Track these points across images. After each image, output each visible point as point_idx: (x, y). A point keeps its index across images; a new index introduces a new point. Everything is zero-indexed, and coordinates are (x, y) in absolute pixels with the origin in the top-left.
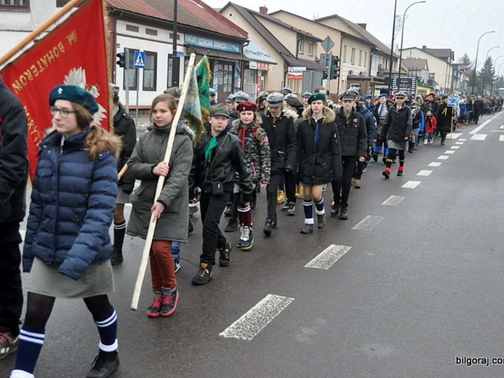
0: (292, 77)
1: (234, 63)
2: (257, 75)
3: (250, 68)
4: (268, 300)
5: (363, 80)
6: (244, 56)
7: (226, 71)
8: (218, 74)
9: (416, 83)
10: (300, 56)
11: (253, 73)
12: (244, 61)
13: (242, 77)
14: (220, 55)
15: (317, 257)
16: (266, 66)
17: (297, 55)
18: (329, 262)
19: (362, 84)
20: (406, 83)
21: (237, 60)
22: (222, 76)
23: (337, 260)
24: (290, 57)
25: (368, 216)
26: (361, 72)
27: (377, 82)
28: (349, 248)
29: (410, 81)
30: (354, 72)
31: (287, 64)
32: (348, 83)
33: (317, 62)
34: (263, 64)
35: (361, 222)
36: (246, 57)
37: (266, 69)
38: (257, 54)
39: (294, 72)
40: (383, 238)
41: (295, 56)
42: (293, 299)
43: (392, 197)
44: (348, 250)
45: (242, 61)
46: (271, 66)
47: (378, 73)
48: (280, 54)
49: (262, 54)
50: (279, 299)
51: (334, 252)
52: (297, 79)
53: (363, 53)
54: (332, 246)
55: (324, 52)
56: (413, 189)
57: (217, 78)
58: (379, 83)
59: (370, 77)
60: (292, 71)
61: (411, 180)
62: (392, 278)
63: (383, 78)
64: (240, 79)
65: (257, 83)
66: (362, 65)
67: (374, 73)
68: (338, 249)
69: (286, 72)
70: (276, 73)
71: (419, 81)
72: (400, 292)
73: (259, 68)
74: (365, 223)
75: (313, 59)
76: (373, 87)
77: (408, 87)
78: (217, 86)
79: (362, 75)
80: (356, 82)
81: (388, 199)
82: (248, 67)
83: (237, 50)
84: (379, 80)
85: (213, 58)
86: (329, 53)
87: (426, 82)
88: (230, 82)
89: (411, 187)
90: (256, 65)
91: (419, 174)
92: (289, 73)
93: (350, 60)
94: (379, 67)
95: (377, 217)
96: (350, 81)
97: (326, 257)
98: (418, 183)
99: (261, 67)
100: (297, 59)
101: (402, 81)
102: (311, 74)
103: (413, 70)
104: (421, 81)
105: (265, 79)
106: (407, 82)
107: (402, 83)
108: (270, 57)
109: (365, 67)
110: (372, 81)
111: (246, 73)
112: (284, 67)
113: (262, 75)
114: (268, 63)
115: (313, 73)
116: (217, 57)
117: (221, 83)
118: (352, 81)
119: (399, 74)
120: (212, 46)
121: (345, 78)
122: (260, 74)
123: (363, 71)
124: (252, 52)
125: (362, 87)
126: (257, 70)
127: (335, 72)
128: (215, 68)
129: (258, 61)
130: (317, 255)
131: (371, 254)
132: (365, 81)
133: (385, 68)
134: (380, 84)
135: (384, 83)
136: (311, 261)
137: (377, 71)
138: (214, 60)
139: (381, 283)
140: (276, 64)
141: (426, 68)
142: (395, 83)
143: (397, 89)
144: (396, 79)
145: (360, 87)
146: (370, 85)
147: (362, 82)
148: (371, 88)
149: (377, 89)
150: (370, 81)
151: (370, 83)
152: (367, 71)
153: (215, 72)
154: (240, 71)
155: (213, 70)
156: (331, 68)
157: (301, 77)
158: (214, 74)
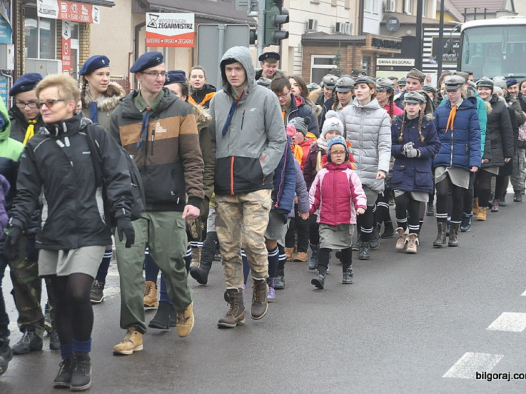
0: (157, 41)
2: (59, 34)
3: (39, 15)
5: (345, 44)
11: (47, 29)
13: (17, 40)
16: (84, 10)
19: (343, 56)
26: (338, 24)
27: (381, 50)
30: (320, 23)
31: (141, 6)
32: (304, 53)
34: (74, 5)
37: (85, 19)
39: (161, 26)
47: (382, 25)
52: (170, 45)
58: (388, 51)
59: (363, 38)
63: (397, 38)
65: (61, 58)
67: (372, 27)
69: (138, 28)
70: (111, 28)
73: (64, 17)
76: (372, 64)
79: (342, 31)
80: (325, 49)
84: (387, 44)
90: (56, 8)
92: (149, 29)
94: (386, 8)
96: (309, 49)
99: (69, 12)
101: (447, 46)
102: (221, 32)
103: (475, 14)
105: (81, 45)
107: (448, 51)
109: (347, 8)
110: (370, 47)
112: (133, 12)
113: (74, 36)
114: (90, 2)
115: (225, 31)
118: (315, 48)
119: (441, 25)
121: (294, 41)
122: (67, 33)
123: (342, 21)
125: (341, 63)
126: (59, 21)
127: (278, 25)
132: (349, 48)
133: (400, 10)
134: (388, 56)
135: (399, 52)
137: (380, 18)
142: (430, 50)
143: (436, 66)
144: (431, 39)
145: (336, 64)
146: (364, 57)
147: (342, 49)
148: (365, 65)
149: (383, 68)
150: (364, 48)
151: (364, 52)
152: (352, 21)
154: (11, 24)
156: (265, 15)
157: (181, 41)
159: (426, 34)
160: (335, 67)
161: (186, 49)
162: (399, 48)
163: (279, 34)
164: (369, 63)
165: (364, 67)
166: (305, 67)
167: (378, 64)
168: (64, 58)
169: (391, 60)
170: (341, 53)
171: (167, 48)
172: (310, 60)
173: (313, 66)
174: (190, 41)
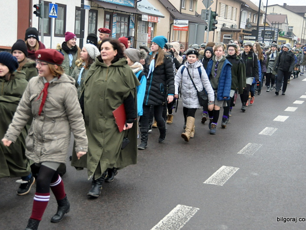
0: (177, 28)
1: (129, 16)
2: (148, 26)
3: (142, 20)
4: (178, 209)
5: (234, 31)
6: (137, 10)
7: (123, 22)
8: (116, 25)
9: (277, 34)
10: (183, 11)
11: (144, 24)
12: (137, 14)
13: (136, 27)
15: (212, 175)
16: (156, 18)
17: (181, 10)
18: (222, 180)
19: (233, 35)
20: (269, 35)
21: (131, 13)
22: (119, 26)
23: (229, 178)
24: (175, 12)
25: (249, 144)
26: (232, 25)
27: (245, 34)
28: (237, 169)
29: (273, 33)
30: (226, 25)
31: (172, 18)
32: (221, 34)
33: (197, 16)
34: (153, 17)
35: (244, 148)
36: (139, 11)
37: (156, 21)
38: (148, 9)
39: (178, 24)
40: (264, 161)
41: (179, 11)
42: (198, 209)
43: (267, 128)
44: (236, 171)
46: (160, 19)
47: (246, 26)
48: (167, 9)
49: (152, 8)
50: (187, 209)
51: (226, 172)
52: (180, 30)
53: (235, 9)
54: (223, 167)
55: (205, 8)
56: (283, 122)
57: (115, 28)
58: (248, 34)
59: (240, 30)
61: (281, 115)
62: (275, 194)
63: (250, 30)
64: (134, 29)
65: (148, 33)
66: (233, 19)
67: (243, 26)
68: (229, 170)
69: (171, 24)
70: (163, 24)
71: (280, 33)
72: (284, 205)
73: (150, 20)
74: (247, 149)
75: (194, 14)
76: (242, 38)
77: (271, 38)
78: (115, 34)
79: (233, 27)
80: (228, 33)
81: (264, 130)
82: (140, 19)
83: (132, 4)
84: (247, 32)
86: (208, 9)
87: (285, 34)
88: (126, 31)
89: (281, 121)
90: (147, 18)
91: (286, 110)
92: (174, 25)
93: (224, 15)
94: (248, 21)
95: (257, 144)
96: (223, 33)
97: (220, 176)
98: (287, 117)
100: (180, 13)
101: (266, 33)
102: (196, 26)
103: (275, 24)
104: (282, 33)
105: (154, 29)
106: (270, 33)
107: (266, 35)
108: (159, 11)
109: (235, 20)
110: (242, 33)
111: (139, 25)
112: (170, 20)
113: (152, 26)
114: (157, 16)
115: (198, 26)
116: (116, 10)
117: (119, 33)
118: (225, 32)
119: (265, 27)
120: (112, 1)
121: (218, 30)
122: (150, 25)
123: (234, 24)
124: (144, 7)
125: (233, 37)
126: (148, 22)
127: (214, 24)
128: (114, 19)
129: (149, 15)
130: (212, 174)
131: (256, 174)
132: (236, 32)
133: (252, 22)
134: (248, 35)
135: (251, 34)
136: (209, 179)
137: (245, 24)
138: (113, 12)
139: (267, 198)
140: (163, 17)
141: (286, 23)
142: (261, 34)
143: (262, 39)
144: (261, 31)
145: (231, 37)
146: (240, 36)
147: (233, 33)
148: (240, 38)
149: (246, 39)
150: (240, 33)
151: (240, 34)
152: (237, 25)
153: (114, 23)
154: (134, 22)
155: (113, 21)
156: (210, 21)
157: (184, 29)
158: (113, 25)
159: (260, 29)
160: (231, 38)
161: (185, 31)
162: (251, 33)
163: (214, 28)
164: (241, 38)
165: (240, 39)
166: (221, 38)
167: (244, 38)
168: (149, 33)
169: (248, 37)
170: (233, 34)
171: (179, 31)
172: (223, 36)
173: (224, 38)
174: (186, 29)
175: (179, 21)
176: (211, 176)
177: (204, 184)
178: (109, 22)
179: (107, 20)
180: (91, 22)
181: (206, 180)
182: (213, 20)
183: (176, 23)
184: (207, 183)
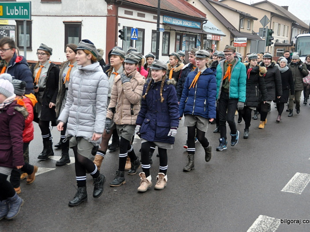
0: (237, 45)
1: (196, 36)
2: (212, 43)
3: (207, 39)
5: (286, 46)
6: (203, 31)
7: (191, 41)
8: (185, 44)
10: (241, 30)
11: (209, 42)
12: (203, 34)
13: (201, 45)
14: (188, 30)
16: (218, 37)
17: (239, 30)
18: (300, 188)
21: (198, 33)
22: (188, 45)
23: (305, 186)
24: (235, 31)
26: (284, 41)
30: (280, 40)
31: (233, 36)
33: (254, 34)
34: (216, 36)
36: (204, 31)
37: (219, 40)
38: (212, 30)
39: (238, 41)
41: (238, 30)
45: (202, 34)
46: (222, 38)
48: (228, 29)
49: (216, 29)
51: (301, 179)
53: (286, 27)
54: (298, 174)
55: (262, 27)
57: (184, 46)
59: (291, 44)
60: (237, 40)
64: (200, 47)
66: (286, 35)
68: (303, 177)
69: (232, 42)
70: (225, 41)
73: (213, 39)
75: (251, 32)
79: (285, 42)
80: (281, 47)
82: (206, 38)
83: (199, 26)
85: (182, 32)
86: (265, 27)
90: (211, 37)
92: (235, 42)
93: (277, 32)
96: (276, 47)
99: (214, 38)
100: (240, 32)
102: (257, 42)
105: (217, 46)
108: (221, 31)
109: (287, 37)
111: (205, 42)
112: (231, 38)
114: (220, 35)
115: (258, 42)
116: (185, 32)
117: (188, 50)
118: (278, 47)
120: (181, 24)
122: (214, 43)
123: (286, 40)
124: (208, 28)
126: (212, 40)
127: (270, 40)
128: (183, 39)
129: (213, 34)
132: (288, 47)
138: (183, 33)
140: (225, 36)
147: (286, 47)
150: (292, 47)
152: (288, 40)
153: (184, 42)
154: (200, 41)
155: (182, 41)
156: (267, 38)
157: (243, 45)
158: (183, 43)
161: (244, 47)
163: (270, 43)
166: (275, 52)
171: (239, 47)
172: (276, 50)
173: (277, 52)
174: (245, 45)
175: (239, 39)
176: (288, 184)
177: (282, 191)
178: (179, 41)
179: (178, 40)
180: (164, 42)
181: (283, 188)
182: (270, 36)
183: (236, 41)
184: (285, 191)
